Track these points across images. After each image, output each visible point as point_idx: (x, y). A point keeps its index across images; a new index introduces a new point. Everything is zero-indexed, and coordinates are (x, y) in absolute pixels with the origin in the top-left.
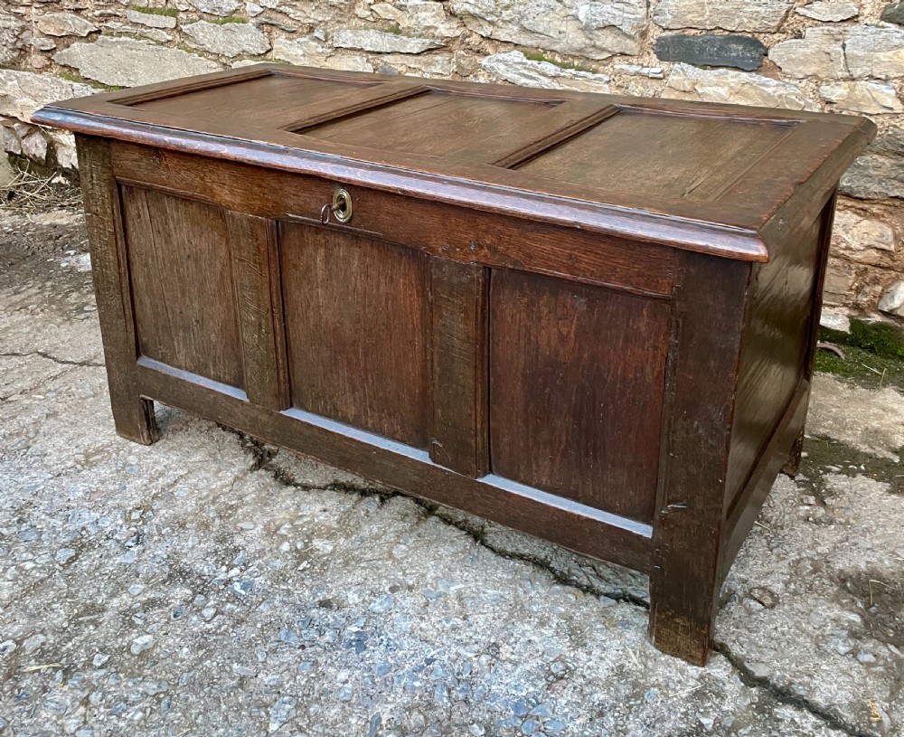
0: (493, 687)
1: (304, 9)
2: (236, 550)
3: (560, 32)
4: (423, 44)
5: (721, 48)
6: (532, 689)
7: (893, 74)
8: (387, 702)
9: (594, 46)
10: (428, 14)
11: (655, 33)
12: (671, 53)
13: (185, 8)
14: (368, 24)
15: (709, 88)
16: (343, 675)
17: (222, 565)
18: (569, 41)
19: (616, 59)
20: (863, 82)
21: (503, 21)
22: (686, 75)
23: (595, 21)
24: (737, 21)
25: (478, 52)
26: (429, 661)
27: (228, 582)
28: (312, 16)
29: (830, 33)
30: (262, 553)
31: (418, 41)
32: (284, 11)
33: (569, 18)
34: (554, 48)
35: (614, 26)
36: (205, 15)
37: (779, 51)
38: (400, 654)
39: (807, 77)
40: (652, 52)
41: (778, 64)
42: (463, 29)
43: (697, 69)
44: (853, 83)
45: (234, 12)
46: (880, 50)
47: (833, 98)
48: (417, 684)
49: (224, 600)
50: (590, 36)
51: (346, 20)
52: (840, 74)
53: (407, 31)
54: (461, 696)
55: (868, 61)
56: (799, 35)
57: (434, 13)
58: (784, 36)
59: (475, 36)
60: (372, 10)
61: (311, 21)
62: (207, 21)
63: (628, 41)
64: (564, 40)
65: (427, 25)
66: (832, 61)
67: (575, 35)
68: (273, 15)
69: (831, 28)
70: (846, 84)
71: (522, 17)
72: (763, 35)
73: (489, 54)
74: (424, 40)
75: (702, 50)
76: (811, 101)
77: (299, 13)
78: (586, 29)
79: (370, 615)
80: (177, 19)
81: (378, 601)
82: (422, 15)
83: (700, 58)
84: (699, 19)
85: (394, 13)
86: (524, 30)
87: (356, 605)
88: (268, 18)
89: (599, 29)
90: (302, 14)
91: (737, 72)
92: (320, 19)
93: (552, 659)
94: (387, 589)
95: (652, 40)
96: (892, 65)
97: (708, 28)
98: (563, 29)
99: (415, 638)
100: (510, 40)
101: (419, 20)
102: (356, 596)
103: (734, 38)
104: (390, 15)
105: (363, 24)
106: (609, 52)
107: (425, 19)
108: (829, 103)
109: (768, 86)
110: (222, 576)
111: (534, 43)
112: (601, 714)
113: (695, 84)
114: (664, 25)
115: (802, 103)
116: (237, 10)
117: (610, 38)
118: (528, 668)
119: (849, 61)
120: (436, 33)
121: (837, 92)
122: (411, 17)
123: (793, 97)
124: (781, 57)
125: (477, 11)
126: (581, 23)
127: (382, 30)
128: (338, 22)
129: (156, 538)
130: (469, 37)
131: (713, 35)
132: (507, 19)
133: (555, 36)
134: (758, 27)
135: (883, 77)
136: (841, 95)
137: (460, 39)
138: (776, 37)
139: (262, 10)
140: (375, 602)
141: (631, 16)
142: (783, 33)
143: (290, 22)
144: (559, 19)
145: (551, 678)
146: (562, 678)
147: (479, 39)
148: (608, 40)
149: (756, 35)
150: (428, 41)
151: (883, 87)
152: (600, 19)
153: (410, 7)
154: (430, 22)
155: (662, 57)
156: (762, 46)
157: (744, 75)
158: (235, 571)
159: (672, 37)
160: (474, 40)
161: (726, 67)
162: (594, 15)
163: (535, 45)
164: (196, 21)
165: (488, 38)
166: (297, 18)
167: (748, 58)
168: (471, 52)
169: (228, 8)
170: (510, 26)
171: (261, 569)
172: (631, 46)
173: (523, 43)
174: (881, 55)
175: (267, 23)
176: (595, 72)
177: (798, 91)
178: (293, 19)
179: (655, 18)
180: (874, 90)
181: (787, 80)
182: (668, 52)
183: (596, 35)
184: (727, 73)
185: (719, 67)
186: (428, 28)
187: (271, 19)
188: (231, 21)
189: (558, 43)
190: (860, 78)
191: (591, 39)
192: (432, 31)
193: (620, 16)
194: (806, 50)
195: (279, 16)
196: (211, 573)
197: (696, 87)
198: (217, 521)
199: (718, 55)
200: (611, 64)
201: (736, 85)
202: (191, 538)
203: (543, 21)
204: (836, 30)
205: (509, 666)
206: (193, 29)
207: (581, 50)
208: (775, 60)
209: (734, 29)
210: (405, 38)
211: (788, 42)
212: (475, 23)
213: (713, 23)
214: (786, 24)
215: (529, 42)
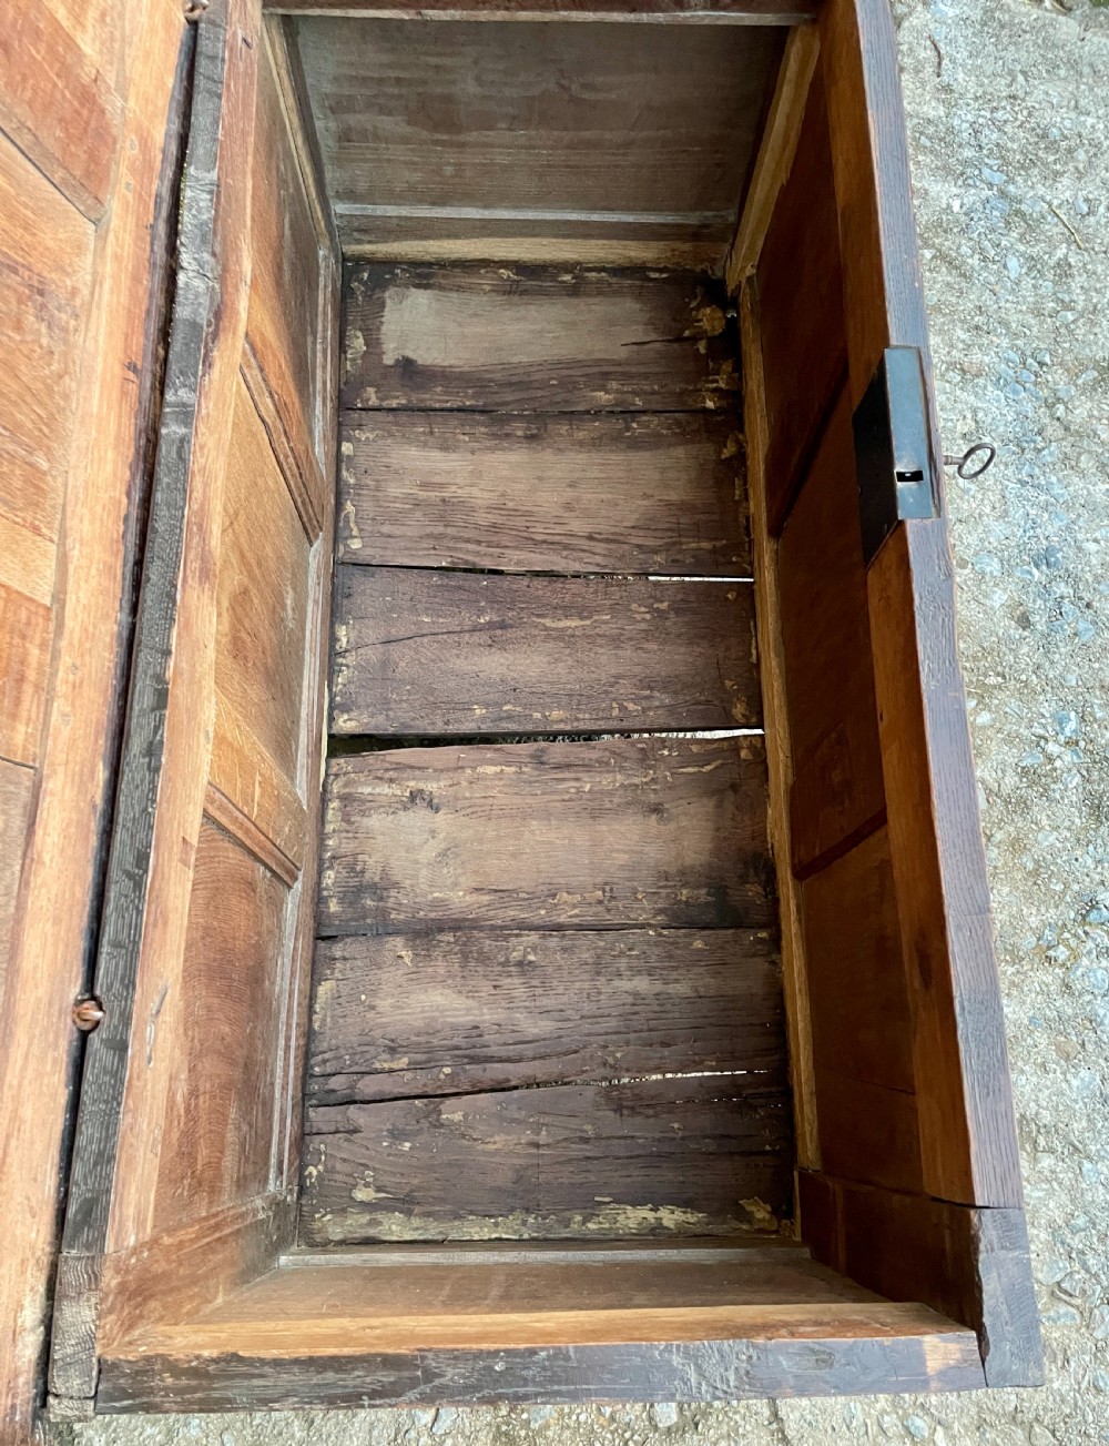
0: (1010, 419)
2: (1025, 772)
6: (990, 388)
8: (1089, 493)
16: (1092, 547)
17: (1055, 769)
26: (1023, 483)
27: (1071, 743)
30: (1010, 740)
38: (1033, 512)
48: (1054, 479)
49: (1096, 726)
54: (1039, 438)
79: (1007, 568)
81: (988, 569)
87: (1005, 590)
93: (947, 385)
94: (967, 571)
99: (1006, 511)
102: (996, 597)
110: (1068, 757)
112: (977, 328)
118: (972, 398)
129: (1076, 887)
140: (991, 572)
145: (968, 376)
146: (962, 370)
158: (1052, 748)
171: (1031, 720)
196: (1074, 771)
198: (999, 836)
202: (1046, 843)
205: (981, 415)
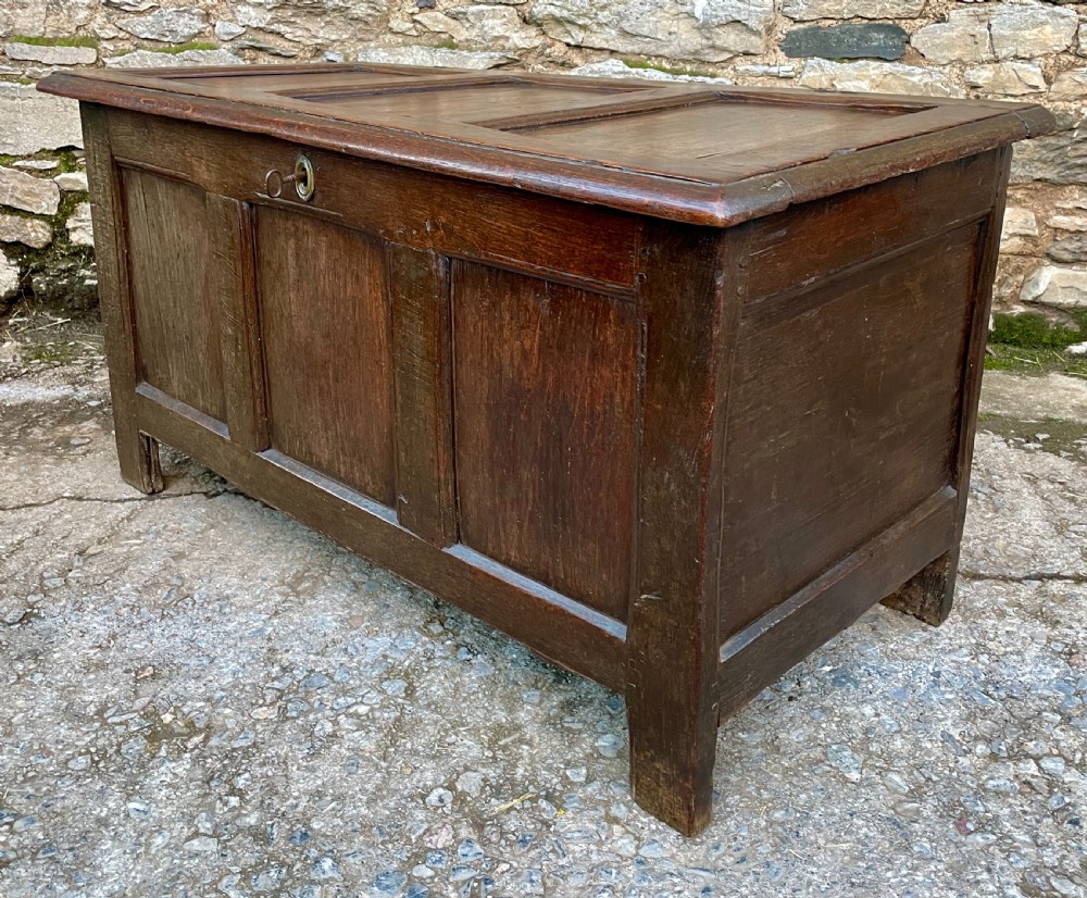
1: (308, 26)
3: (670, 33)
4: (491, 58)
5: (861, 38)
6: (1057, 670)
7: (1037, 52)
9: (713, 47)
10: (498, 22)
11: (785, 26)
12: (803, 48)
13: (112, 35)
14: (408, 39)
15: (849, 83)
16: (867, 710)
18: (682, 43)
19: (737, 60)
20: (1008, 63)
21: (599, 24)
22: (823, 70)
23: (716, 16)
24: (879, 7)
25: (563, 64)
26: (936, 674)
28: (321, 34)
29: (976, 15)
31: (483, 55)
32: (278, 30)
33: (681, 16)
34: (661, 53)
35: (739, 21)
36: (145, 42)
37: (923, 36)
38: (900, 676)
39: (951, 62)
40: (778, 49)
41: (922, 51)
42: (542, 38)
43: (834, 63)
44: (998, 65)
45: (195, 36)
46: (1027, 28)
47: (980, 82)
48: (948, 696)
50: (708, 35)
51: (372, 37)
52: (984, 57)
53: (466, 44)
54: (1001, 694)
55: (1014, 40)
56: (942, 19)
57: (505, 20)
58: (926, 21)
59: (558, 45)
60: (414, 21)
61: (320, 41)
62: (151, 49)
63: (753, 38)
64: (675, 43)
65: (496, 34)
66: (976, 43)
67: (689, 35)
68: (260, 36)
69: (976, 9)
70: (990, 67)
71: (622, 19)
72: (904, 21)
73: (576, 66)
74: (492, 54)
75: (840, 41)
76: (957, 87)
77: (299, 33)
78: (704, 28)
80: (98, 50)
82: (490, 22)
83: (838, 50)
84: (837, 8)
85: (446, 24)
86: (624, 33)
88: (253, 40)
89: (720, 25)
90: (305, 33)
91: (878, 63)
92: (334, 37)
93: (1044, 641)
95: (780, 35)
96: (1036, 42)
97: (846, 17)
98: (674, 29)
99: (896, 659)
100: (606, 46)
101: (486, 29)
103: (873, 25)
104: (441, 26)
105: (400, 40)
106: (730, 52)
107: (493, 28)
108: (975, 87)
109: (913, 75)
111: (636, 49)
113: (832, 80)
114: (797, 17)
115: (948, 90)
116: (200, 32)
117: (732, 36)
118: (1034, 654)
119: (995, 42)
120: (507, 45)
121: (982, 76)
122: (473, 26)
123: (939, 84)
124: (924, 43)
125: (565, 13)
126: (697, 19)
127: (431, 45)
128: (361, 40)
130: (549, 47)
131: (851, 24)
132: (605, 21)
133: (664, 39)
134: (900, 12)
135: (1028, 56)
136: (987, 78)
137: (538, 50)
138: (918, 22)
139: (244, 30)
141: (758, 9)
142: (924, 18)
143: (286, 44)
144: (668, 19)
145: (1063, 656)
146: (1072, 653)
147: (564, 48)
148: (731, 39)
149: (897, 21)
150: (497, 55)
151: (1027, 66)
152: (722, 14)
153: (473, 14)
154: (499, 31)
155: (790, 53)
156: (904, 32)
157: (887, 65)
159: (805, 30)
160: (558, 50)
161: (866, 58)
162: (715, 10)
163: (637, 51)
164: (129, 51)
165: (578, 47)
166: (297, 39)
167: (891, 47)
168: (552, 65)
169: (186, 30)
170: (607, 29)
172: (756, 43)
173: (621, 50)
174: (1026, 33)
175: (252, 48)
176: (713, 76)
177: (944, 78)
178: (290, 41)
179: (786, 9)
180: (1021, 69)
181: (931, 68)
182: (799, 47)
183: (717, 34)
184: (868, 65)
185: (857, 59)
186: (497, 38)
187: (258, 42)
188: (192, 47)
189: (667, 46)
190: (1005, 58)
191: (708, 39)
192: (501, 42)
193: (745, 9)
194: (951, 34)
195: (270, 37)
197: (834, 83)
199: (858, 46)
200: (731, 66)
201: (878, 76)
203: (649, 22)
204: (982, 10)
206: (127, 62)
207: (696, 52)
208: (918, 46)
209: (875, 16)
210: (465, 53)
211: (932, 26)
212: (560, 29)
213: (850, 11)
214: (928, 8)
215: (630, 48)
